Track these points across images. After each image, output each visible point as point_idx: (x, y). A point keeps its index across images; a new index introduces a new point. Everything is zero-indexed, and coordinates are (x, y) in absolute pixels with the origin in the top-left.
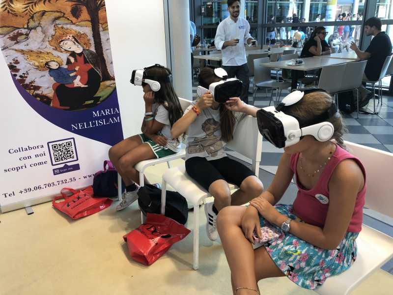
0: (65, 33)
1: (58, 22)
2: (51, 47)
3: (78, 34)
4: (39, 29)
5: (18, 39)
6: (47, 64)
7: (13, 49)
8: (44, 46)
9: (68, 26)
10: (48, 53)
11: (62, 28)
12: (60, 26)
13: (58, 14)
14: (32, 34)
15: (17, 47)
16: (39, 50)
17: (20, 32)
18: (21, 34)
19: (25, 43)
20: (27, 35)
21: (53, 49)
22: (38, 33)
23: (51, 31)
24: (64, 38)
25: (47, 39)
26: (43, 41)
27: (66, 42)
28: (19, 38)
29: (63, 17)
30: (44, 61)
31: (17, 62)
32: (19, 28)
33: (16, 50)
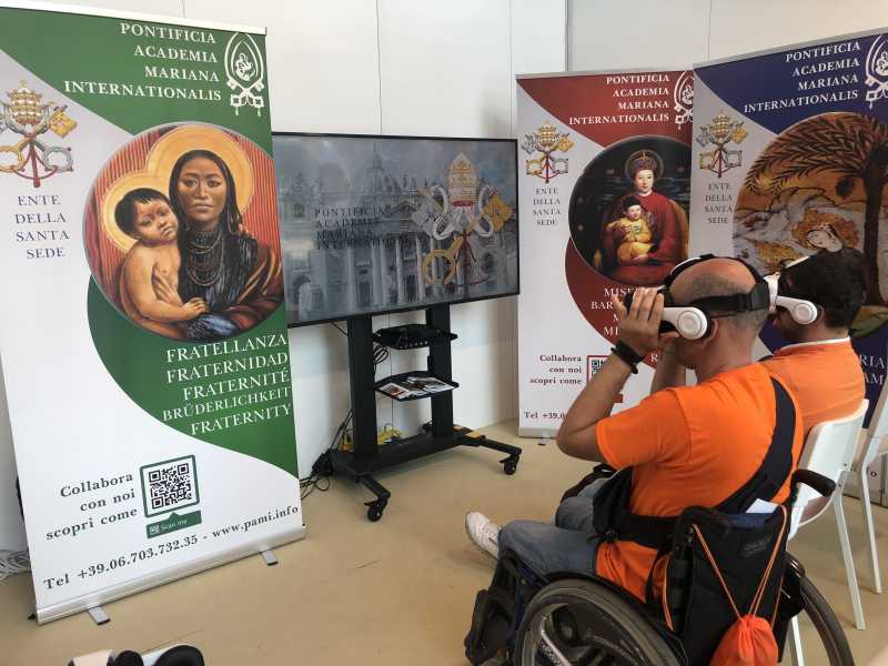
1: (811, 203)
4: (784, 213)
6: (782, 262)
8: (784, 238)
10: (787, 248)
11: (816, 212)
13: (814, 192)
15: (752, 236)
16: (777, 242)
17: (758, 216)
18: (760, 219)
20: (766, 220)
22: (780, 219)
24: (814, 228)
27: (816, 233)
28: (756, 225)
29: (821, 195)
30: (780, 258)
33: (749, 240)
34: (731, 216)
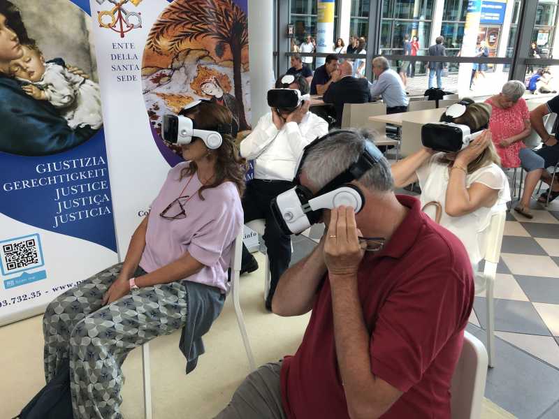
0: (208, 75)
1: (201, 61)
2: (192, 90)
3: (220, 76)
4: (182, 70)
5: (161, 81)
7: (154, 93)
8: (185, 90)
9: (211, 67)
11: (206, 68)
12: (203, 66)
13: (202, 53)
14: (175, 75)
15: (160, 90)
19: (167, 86)
20: (170, 76)
21: (194, 93)
23: (194, 72)
24: (206, 81)
25: (189, 82)
26: (185, 83)
27: (207, 85)
29: (207, 56)
31: (157, 108)
33: (157, 94)
34: (138, 73)
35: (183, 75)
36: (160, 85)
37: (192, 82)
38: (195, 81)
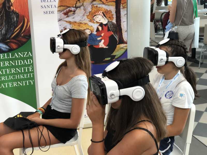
0: (98, 10)
1: (94, 3)
2: (88, 19)
3: (106, 11)
4: (82, 8)
5: (69, 14)
7: (64, 21)
8: (84, 19)
9: (101, 6)
10: (85, 24)
12: (95, 5)
14: (78, 11)
15: (68, 19)
16: (80, 21)
17: (70, 9)
18: (71, 11)
19: (72, 17)
20: (74, 11)
21: (89, 21)
22: (81, 10)
23: (89, 9)
25: (86, 14)
26: (84, 15)
30: (82, 29)
32: (70, 7)
33: (66, 21)
34: (56, 10)
35: (83, 10)
36: (68, 16)
37: (88, 14)
38: (90, 14)
